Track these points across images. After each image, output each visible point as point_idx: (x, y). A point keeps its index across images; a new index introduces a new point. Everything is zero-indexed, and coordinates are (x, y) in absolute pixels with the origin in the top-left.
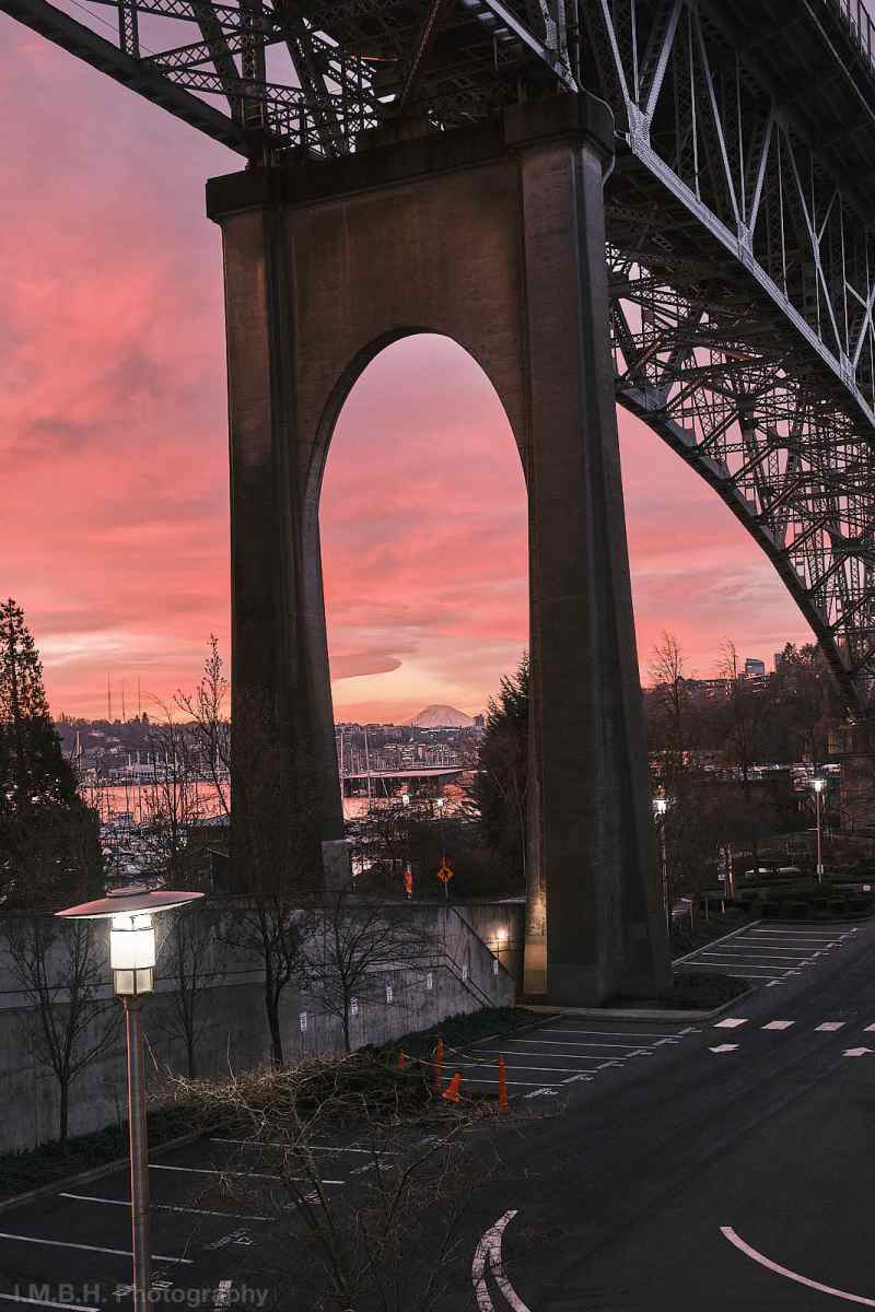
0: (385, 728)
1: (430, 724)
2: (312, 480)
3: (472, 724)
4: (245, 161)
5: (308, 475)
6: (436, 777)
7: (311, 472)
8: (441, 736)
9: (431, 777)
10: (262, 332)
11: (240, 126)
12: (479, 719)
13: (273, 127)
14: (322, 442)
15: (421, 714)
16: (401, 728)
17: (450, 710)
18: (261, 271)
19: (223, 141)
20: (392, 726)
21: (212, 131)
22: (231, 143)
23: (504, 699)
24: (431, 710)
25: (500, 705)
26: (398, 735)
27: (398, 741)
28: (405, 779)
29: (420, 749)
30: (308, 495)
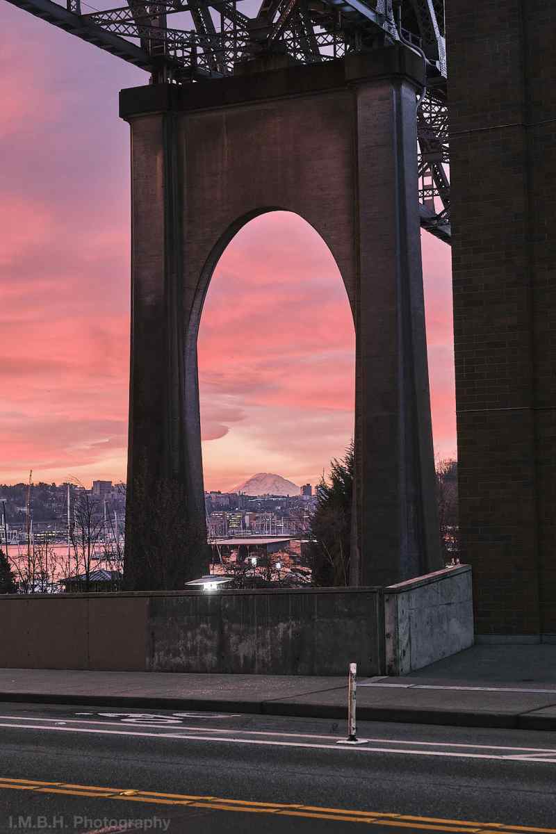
0: (213, 495)
1: (257, 492)
2: (194, 317)
3: (299, 493)
4: (149, 75)
5: (191, 313)
6: (265, 545)
7: (194, 311)
8: (268, 504)
9: (259, 545)
10: (160, 205)
11: (147, 52)
12: (307, 489)
13: (172, 53)
14: (201, 289)
15: (248, 482)
16: (228, 496)
17: (277, 479)
18: (159, 160)
19: (135, 63)
20: (219, 492)
21: (127, 57)
22: (140, 64)
23: (335, 480)
24: (260, 478)
25: (330, 484)
26: (225, 502)
27: (227, 509)
28: (234, 547)
29: (247, 518)
30: (190, 328)
